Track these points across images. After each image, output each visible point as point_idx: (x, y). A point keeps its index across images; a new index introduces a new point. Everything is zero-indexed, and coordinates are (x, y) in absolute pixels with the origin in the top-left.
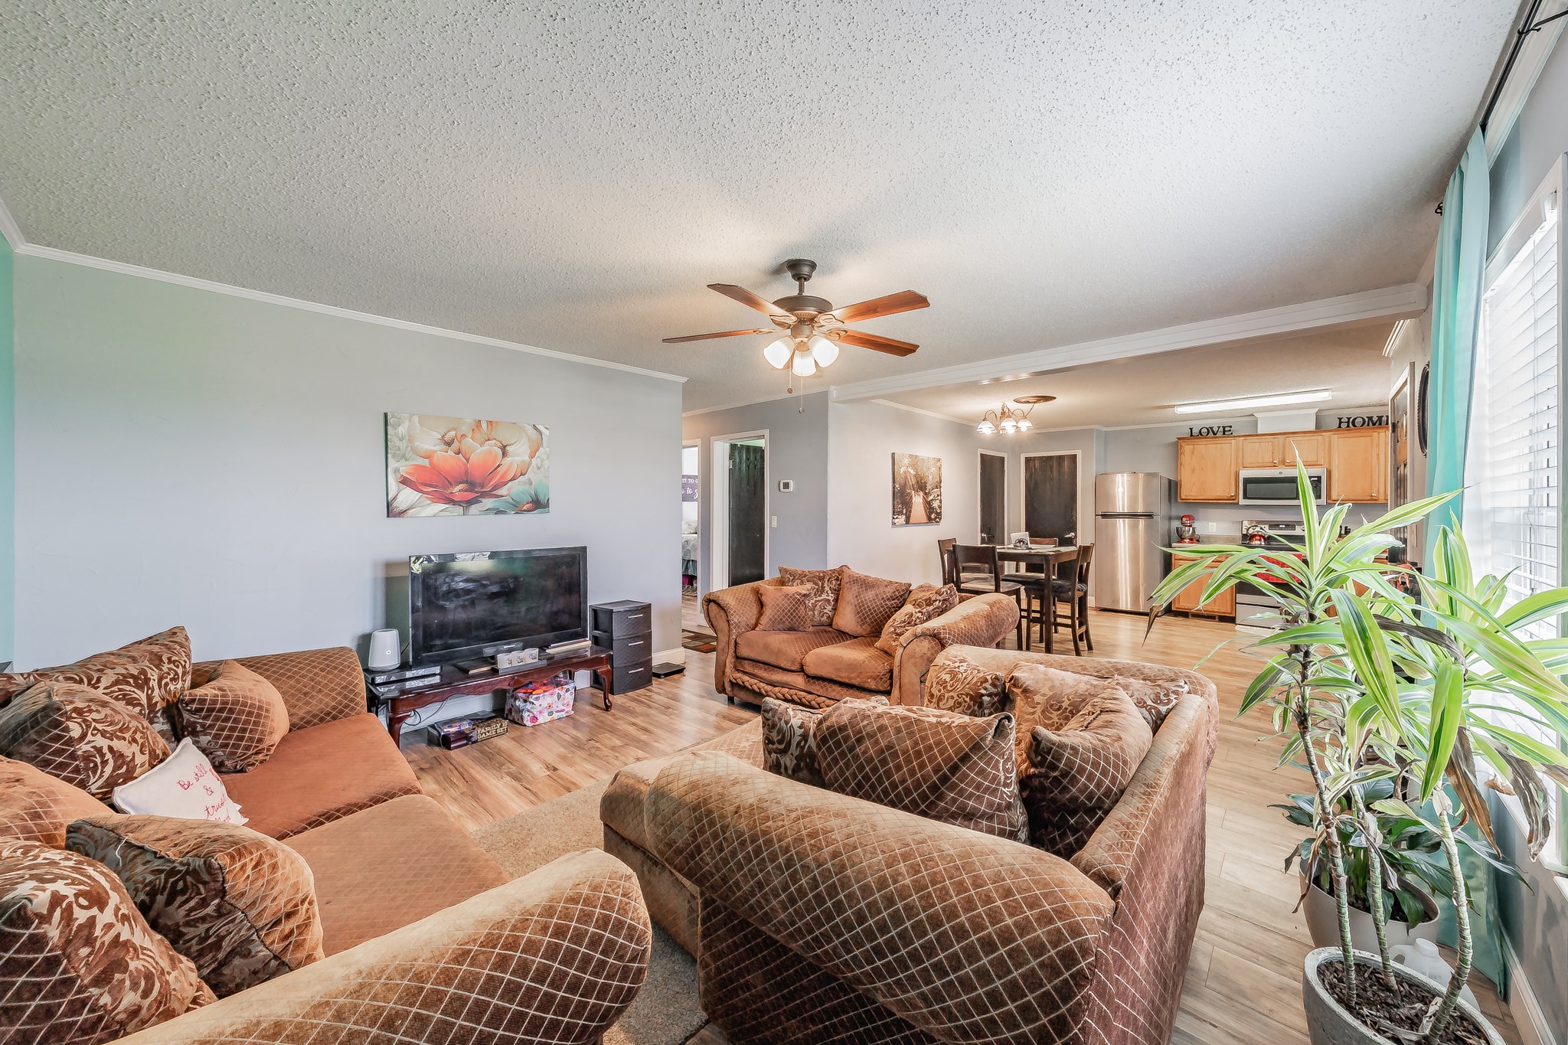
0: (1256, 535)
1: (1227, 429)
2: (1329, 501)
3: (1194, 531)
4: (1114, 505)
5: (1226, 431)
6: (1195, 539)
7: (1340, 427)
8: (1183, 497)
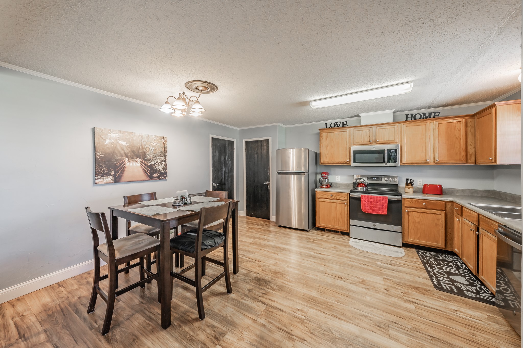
0: (360, 184)
1: (345, 123)
2: (402, 164)
3: (328, 181)
4: (289, 167)
5: (344, 125)
6: (329, 185)
7: (407, 120)
8: (322, 162)
